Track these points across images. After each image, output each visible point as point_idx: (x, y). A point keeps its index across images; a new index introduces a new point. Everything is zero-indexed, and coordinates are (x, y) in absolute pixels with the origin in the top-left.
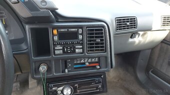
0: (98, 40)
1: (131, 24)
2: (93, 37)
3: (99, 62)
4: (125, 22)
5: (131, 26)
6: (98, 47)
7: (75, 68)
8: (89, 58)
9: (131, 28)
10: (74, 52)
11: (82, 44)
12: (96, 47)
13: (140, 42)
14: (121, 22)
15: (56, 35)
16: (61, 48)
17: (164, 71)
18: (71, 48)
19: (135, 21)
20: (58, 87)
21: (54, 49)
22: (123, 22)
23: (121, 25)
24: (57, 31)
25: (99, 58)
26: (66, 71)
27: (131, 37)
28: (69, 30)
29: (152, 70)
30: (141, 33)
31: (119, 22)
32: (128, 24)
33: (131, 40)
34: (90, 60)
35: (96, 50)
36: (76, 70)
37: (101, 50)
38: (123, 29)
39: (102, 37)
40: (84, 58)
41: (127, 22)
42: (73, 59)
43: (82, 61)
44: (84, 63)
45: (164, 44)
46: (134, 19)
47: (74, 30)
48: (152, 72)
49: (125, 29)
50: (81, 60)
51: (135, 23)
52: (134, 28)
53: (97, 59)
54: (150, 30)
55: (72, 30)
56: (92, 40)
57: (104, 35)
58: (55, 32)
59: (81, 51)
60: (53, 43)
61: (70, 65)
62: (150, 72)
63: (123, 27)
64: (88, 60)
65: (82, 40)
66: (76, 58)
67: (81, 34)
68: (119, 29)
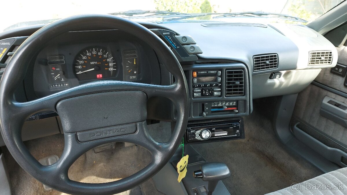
0: (238, 83)
1: (271, 62)
2: (231, 80)
3: (237, 106)
4: (264, 60)
5: (271, 65)
6: (237, 90)
7: (212, 112)
8: (226, 101)
9: (271, 67)
10: (212, 94)
11: (221, 87)
12: (234, 90)
13: (281, 83)
14: (259, 61)
15: (195, 78)
16: (200, 90)
17: (315, 125)
18: (209, 91)
19: (276, 59)
20: (196, 131)
21: (193, 91)
22: (262, 60)
23: (259, 63)
24: (197, 73)
25: (237, 101)
26: (204, 114)
27: (270, 78)
28: (209, 72)
29: (298, 123)
30: (283, 72)
31: (257, 61)
32: (268, 62)
33: (269, 81)
34: (227, 104)
35: (234, 93)
36: (213, 113)
37: (240, 93)
38: (262, 68)
39: (241, 79)
40: (222, 101)
41: (267, 60)
42: (210, 102)
43: (220, 105)
44: (222, 107)
45: (314, 87)
46: (275, 56)
47: (213, 72)
48: (298, 126)
49: (264, 68)
50: (218, 104)
51: (276, 61)
52: (275, 67)
53: (235, 103)
54: (295, 68)
55: (212, 72)
56: (231, 83)
57: (243, 77)
58: (195, 74)
59: (219, 94)
60: (193, 85)
61: (207, 108)
62: (295, 127)
63: (262, 66)
64: (225, 104)
65: (221, 82)
66: (213, 101)
67: (219, 76)
68: (257, 69)
